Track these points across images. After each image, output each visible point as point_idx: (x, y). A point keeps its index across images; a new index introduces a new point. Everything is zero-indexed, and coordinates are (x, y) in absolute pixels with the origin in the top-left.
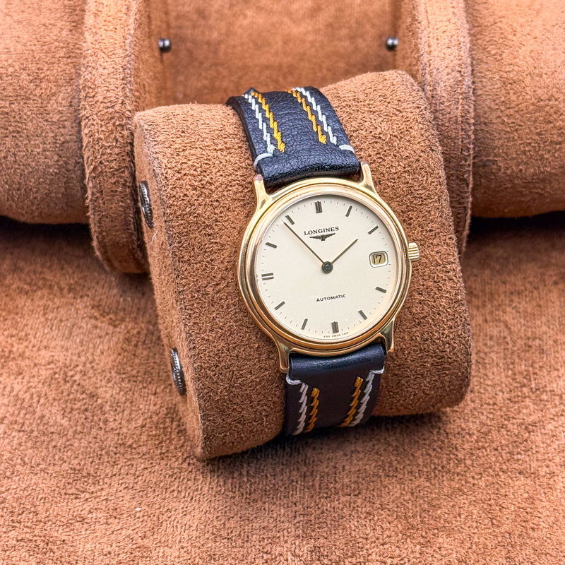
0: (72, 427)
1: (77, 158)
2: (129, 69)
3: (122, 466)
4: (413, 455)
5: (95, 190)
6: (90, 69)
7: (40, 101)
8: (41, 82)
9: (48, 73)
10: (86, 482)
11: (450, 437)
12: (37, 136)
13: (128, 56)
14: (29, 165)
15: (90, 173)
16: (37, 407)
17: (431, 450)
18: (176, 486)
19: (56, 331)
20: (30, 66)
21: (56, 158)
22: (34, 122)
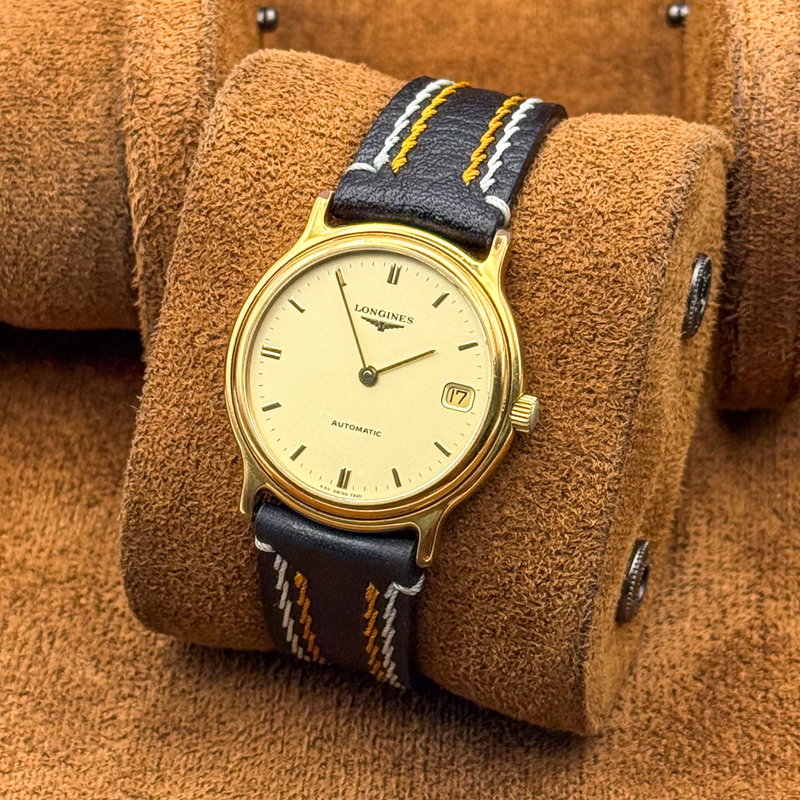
0: (112, 688)
1: (118, 208)
2: (209, 47)
3: (203, 755)
4: (719, 736)
5: (149, 259)
6: (140, 48)
7: (55, 107)
8: (57, 75)
9: (70, 59)
10: (139, 780)
11: (785, 705)
12: (49, 168)
13: (206, 24)
14: (34, 219)
15: (142, 229)
16: (50, 654)
17: (752, 728)
18: (299, 788)
19: (80, 524)
20: (38, 47)
21: (82, 206)
22: (46, 143)
